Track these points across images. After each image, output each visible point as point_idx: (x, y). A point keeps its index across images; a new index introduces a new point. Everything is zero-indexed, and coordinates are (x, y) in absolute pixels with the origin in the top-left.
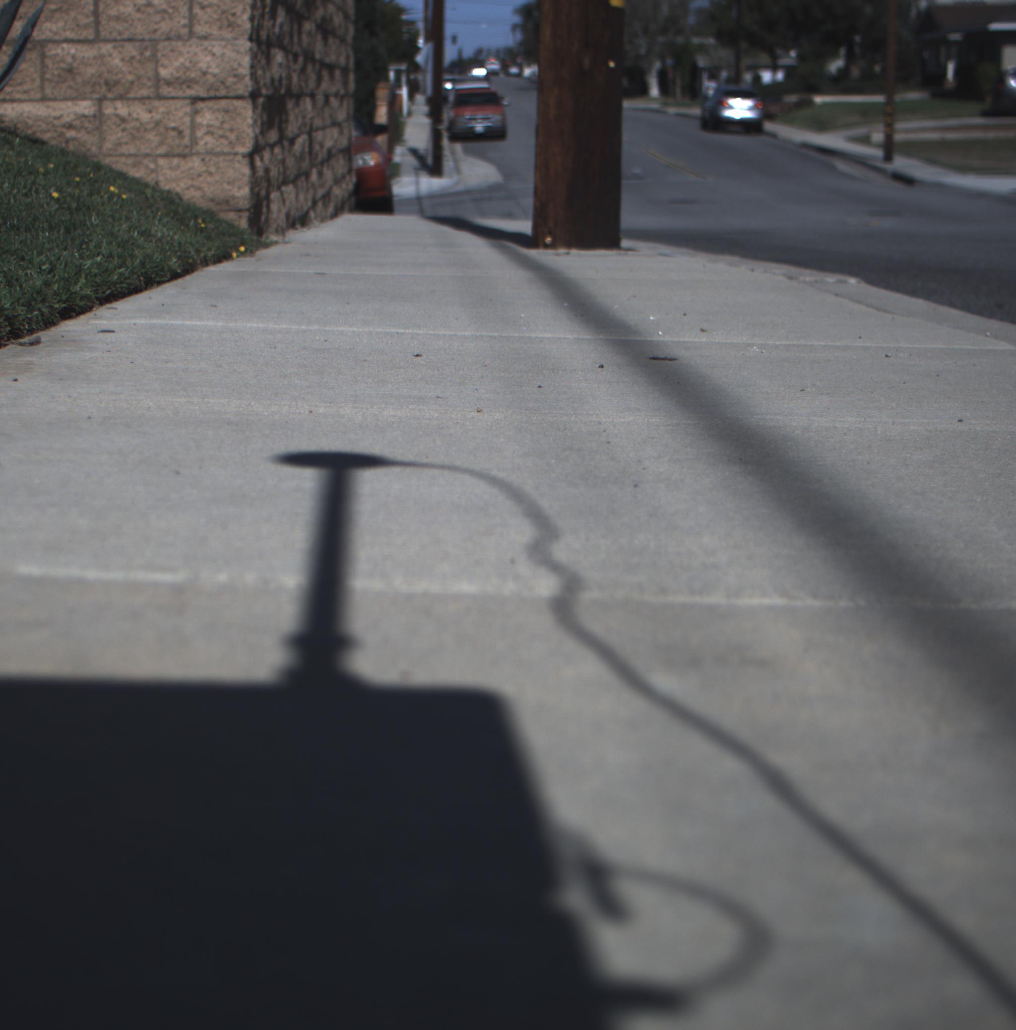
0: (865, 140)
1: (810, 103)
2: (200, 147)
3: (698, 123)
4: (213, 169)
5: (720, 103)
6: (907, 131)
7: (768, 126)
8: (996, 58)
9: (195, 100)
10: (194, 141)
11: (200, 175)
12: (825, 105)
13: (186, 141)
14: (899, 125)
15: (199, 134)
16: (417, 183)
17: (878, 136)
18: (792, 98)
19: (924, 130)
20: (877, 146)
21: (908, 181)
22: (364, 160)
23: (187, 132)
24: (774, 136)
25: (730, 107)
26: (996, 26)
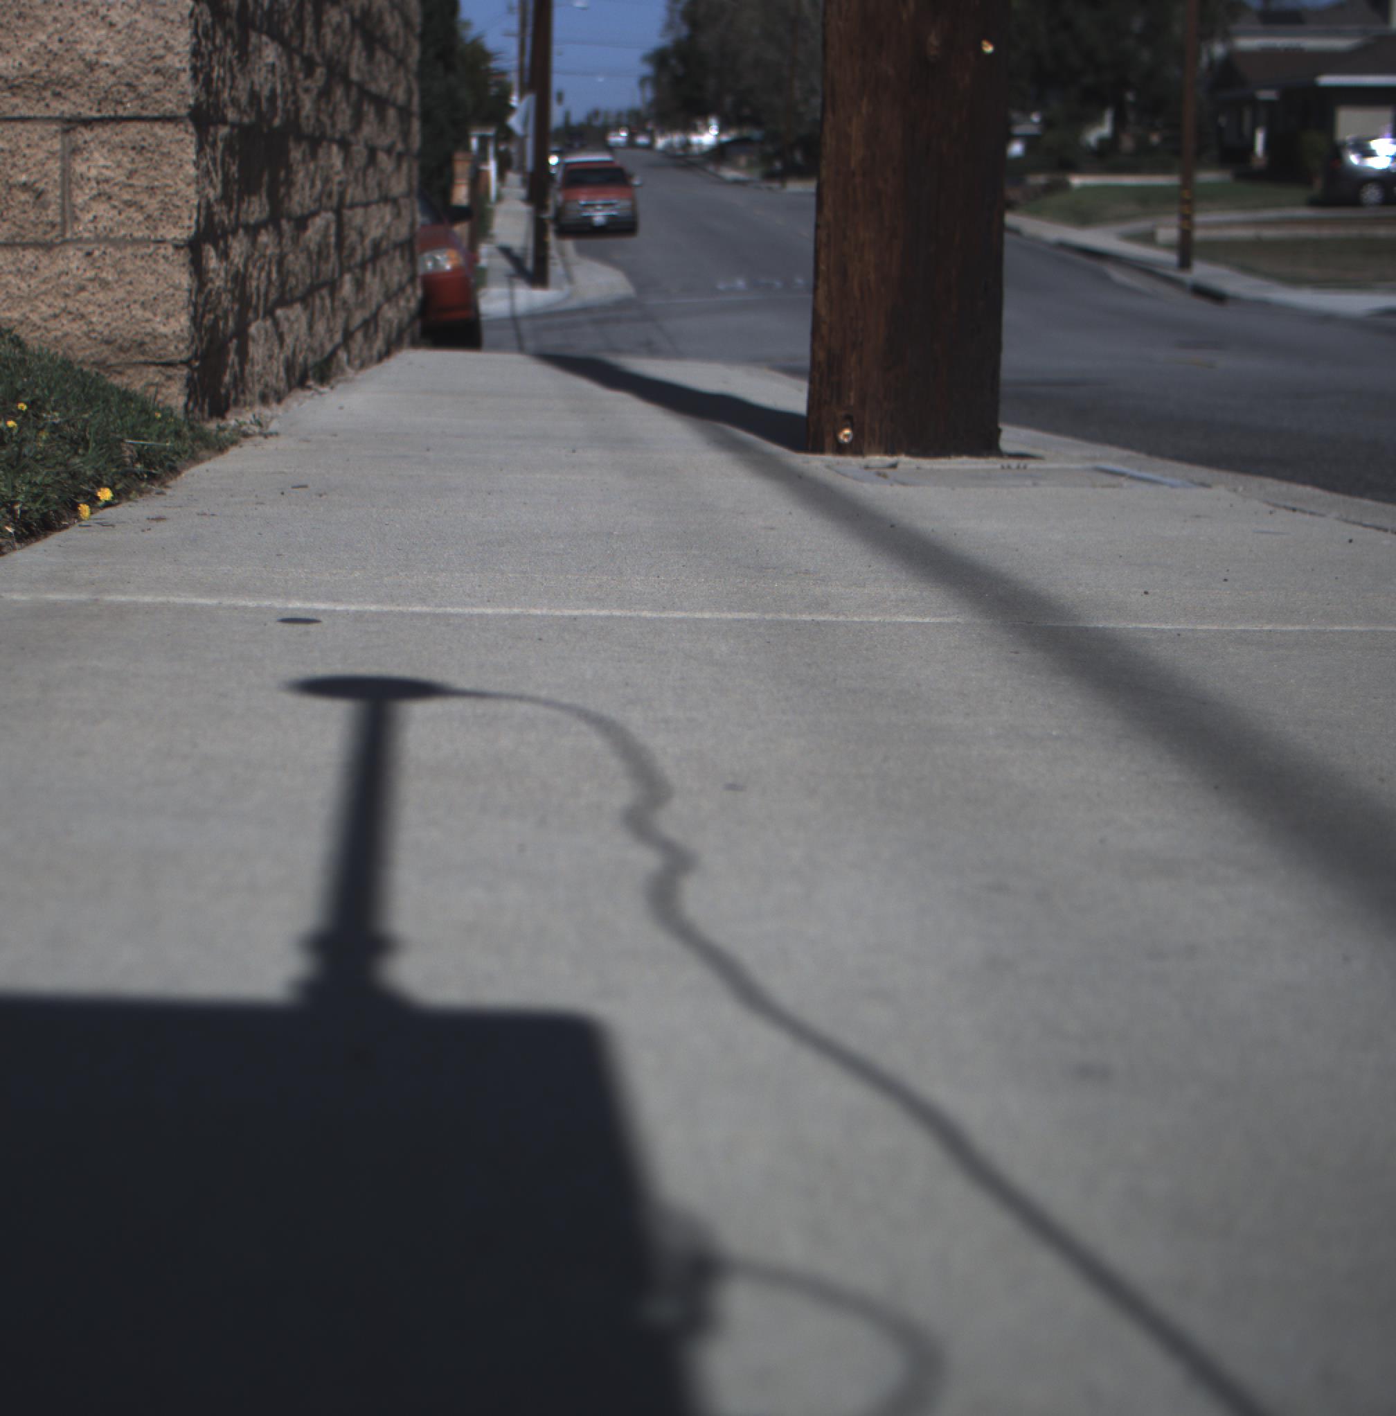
0: (1148, 238)
1: (1066, 186)
2: (82, 228)
4: (109, 276)
6: (1207, 226)
8: (1327, 124)
9: (71, 123)
10: (69, 214)
11: (82, 289)
12: (1085, 189)
13: (52, 214)
14: (1199, 218)
15: (80, 199)
16: (512, 297)
17: (1169, 232)
18: (1039, 179)
19: (1230, 224)
20: (1168, 247)
21: (1216, 297)
22: (436, 262)
23: (54, 195)
26: (1327, 80)
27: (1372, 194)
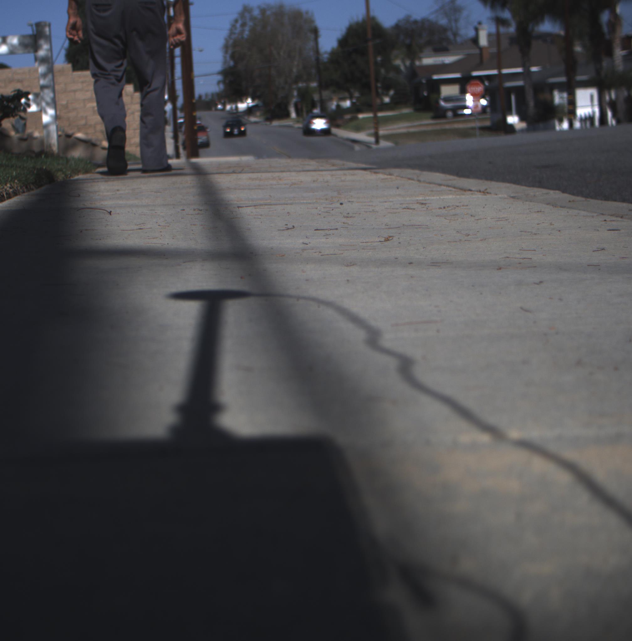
1: (357, 118)
3: (301, 131)
5: (310, 123)
7: (334, 130)
8: (438, 92)
12: (364, 119)
14: (382, 128)
18: (348, 117)
24: (335, 135)
25: (314, 123)
26: (435, 77)
27: (450, 114)
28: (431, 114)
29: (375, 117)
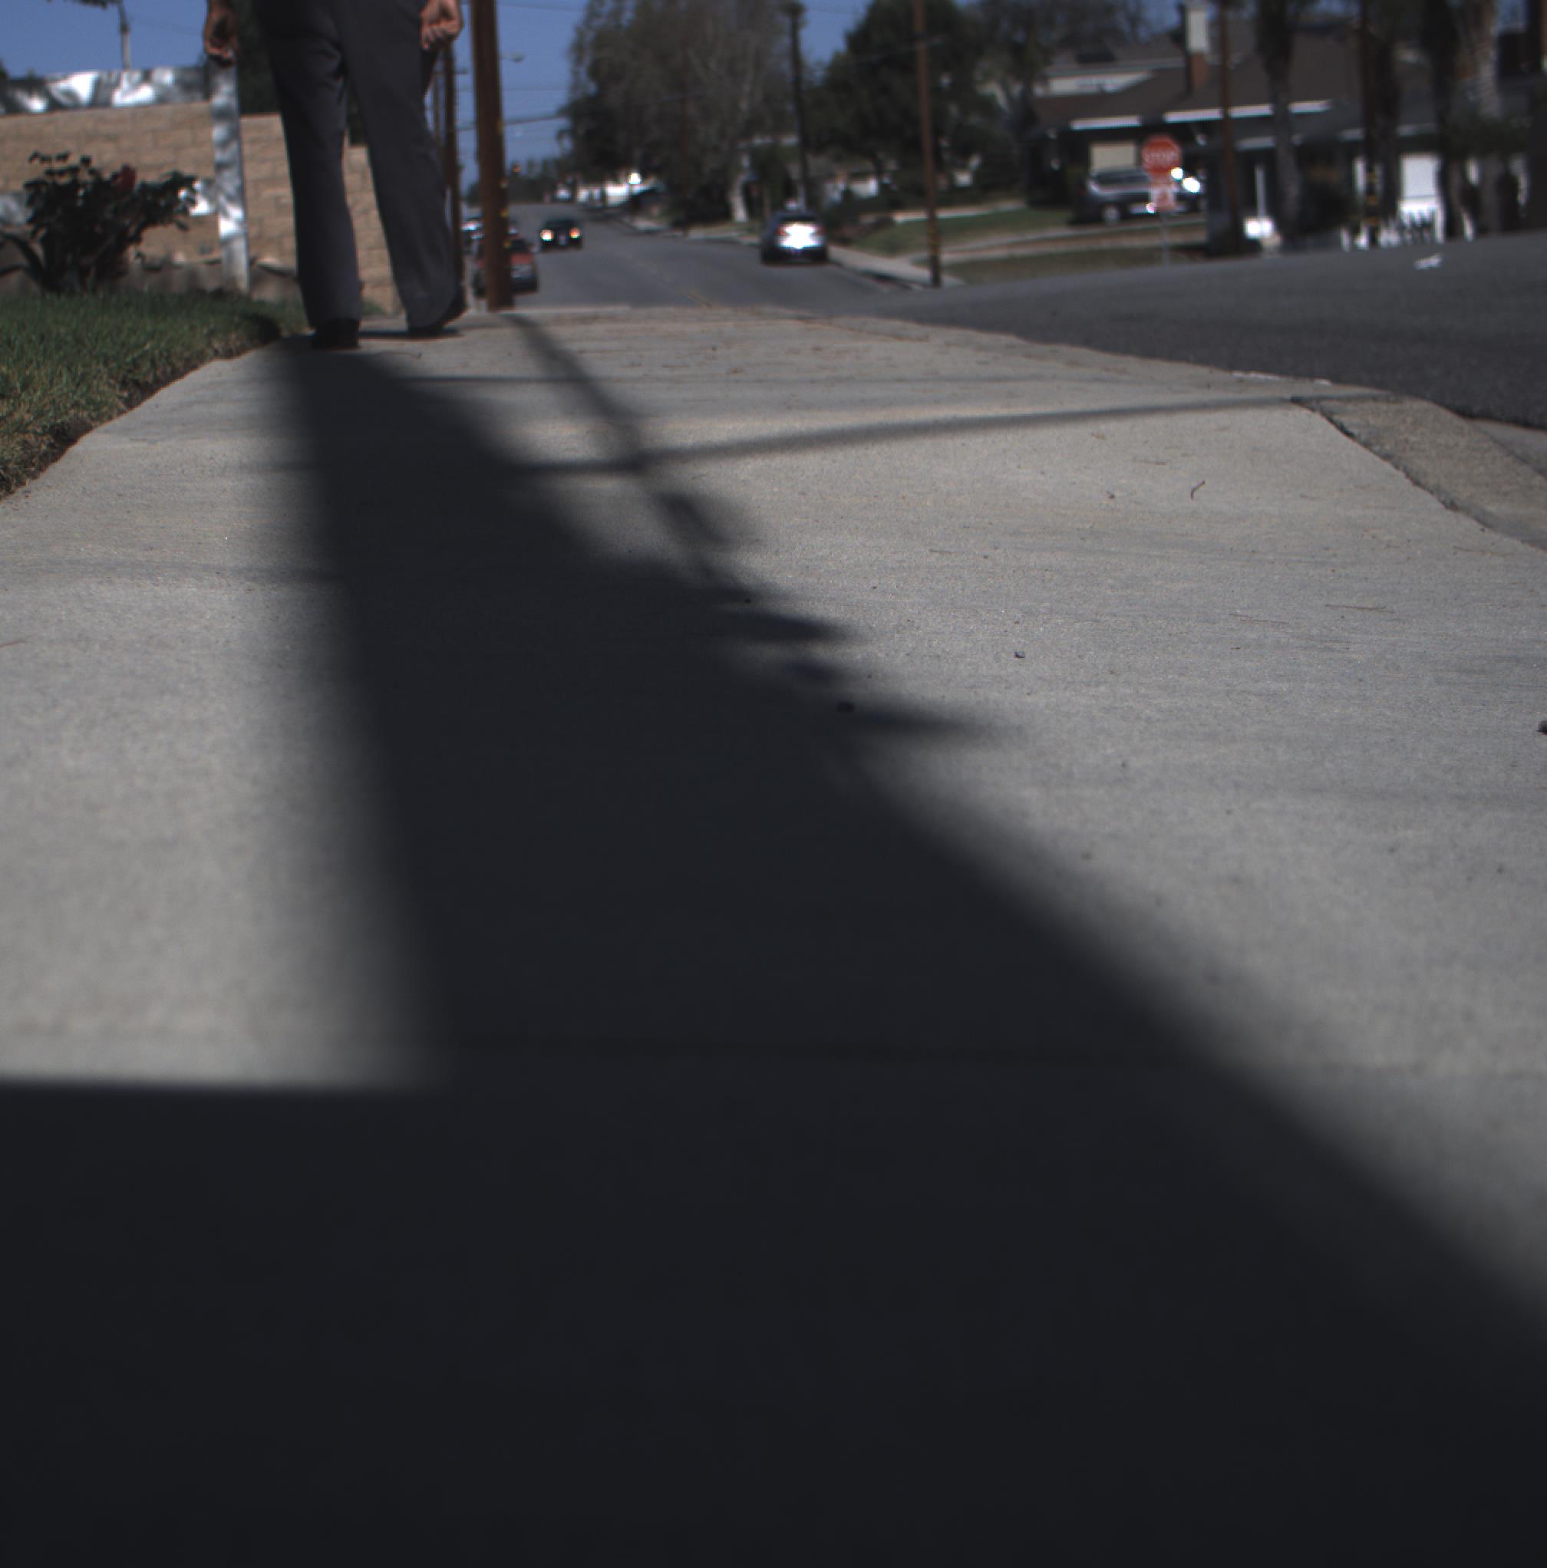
1: (887, 223)
5: (778, 233)
7: (836, 252)
8: (1085, 160)
12: (908, 224)
14: (948, 246)
18: (868, 219)
25: (787, 235)
26: (1079, 125)
27: (1112, 214)
28: (1067, 214)
29: (932, 220)
